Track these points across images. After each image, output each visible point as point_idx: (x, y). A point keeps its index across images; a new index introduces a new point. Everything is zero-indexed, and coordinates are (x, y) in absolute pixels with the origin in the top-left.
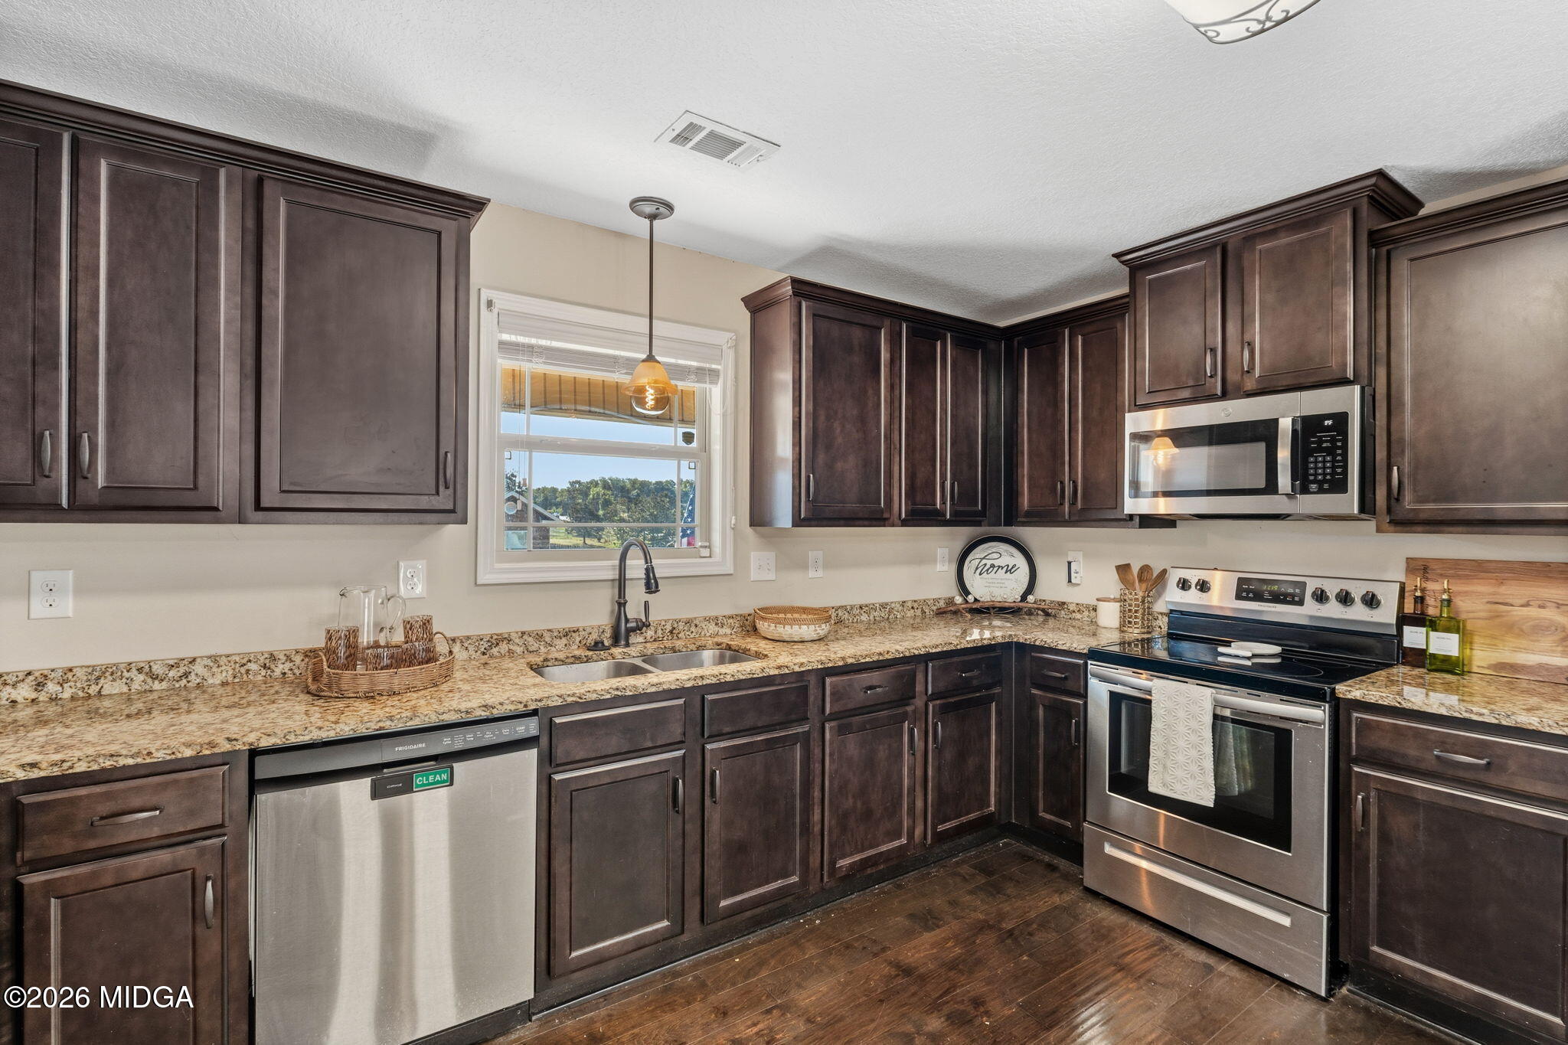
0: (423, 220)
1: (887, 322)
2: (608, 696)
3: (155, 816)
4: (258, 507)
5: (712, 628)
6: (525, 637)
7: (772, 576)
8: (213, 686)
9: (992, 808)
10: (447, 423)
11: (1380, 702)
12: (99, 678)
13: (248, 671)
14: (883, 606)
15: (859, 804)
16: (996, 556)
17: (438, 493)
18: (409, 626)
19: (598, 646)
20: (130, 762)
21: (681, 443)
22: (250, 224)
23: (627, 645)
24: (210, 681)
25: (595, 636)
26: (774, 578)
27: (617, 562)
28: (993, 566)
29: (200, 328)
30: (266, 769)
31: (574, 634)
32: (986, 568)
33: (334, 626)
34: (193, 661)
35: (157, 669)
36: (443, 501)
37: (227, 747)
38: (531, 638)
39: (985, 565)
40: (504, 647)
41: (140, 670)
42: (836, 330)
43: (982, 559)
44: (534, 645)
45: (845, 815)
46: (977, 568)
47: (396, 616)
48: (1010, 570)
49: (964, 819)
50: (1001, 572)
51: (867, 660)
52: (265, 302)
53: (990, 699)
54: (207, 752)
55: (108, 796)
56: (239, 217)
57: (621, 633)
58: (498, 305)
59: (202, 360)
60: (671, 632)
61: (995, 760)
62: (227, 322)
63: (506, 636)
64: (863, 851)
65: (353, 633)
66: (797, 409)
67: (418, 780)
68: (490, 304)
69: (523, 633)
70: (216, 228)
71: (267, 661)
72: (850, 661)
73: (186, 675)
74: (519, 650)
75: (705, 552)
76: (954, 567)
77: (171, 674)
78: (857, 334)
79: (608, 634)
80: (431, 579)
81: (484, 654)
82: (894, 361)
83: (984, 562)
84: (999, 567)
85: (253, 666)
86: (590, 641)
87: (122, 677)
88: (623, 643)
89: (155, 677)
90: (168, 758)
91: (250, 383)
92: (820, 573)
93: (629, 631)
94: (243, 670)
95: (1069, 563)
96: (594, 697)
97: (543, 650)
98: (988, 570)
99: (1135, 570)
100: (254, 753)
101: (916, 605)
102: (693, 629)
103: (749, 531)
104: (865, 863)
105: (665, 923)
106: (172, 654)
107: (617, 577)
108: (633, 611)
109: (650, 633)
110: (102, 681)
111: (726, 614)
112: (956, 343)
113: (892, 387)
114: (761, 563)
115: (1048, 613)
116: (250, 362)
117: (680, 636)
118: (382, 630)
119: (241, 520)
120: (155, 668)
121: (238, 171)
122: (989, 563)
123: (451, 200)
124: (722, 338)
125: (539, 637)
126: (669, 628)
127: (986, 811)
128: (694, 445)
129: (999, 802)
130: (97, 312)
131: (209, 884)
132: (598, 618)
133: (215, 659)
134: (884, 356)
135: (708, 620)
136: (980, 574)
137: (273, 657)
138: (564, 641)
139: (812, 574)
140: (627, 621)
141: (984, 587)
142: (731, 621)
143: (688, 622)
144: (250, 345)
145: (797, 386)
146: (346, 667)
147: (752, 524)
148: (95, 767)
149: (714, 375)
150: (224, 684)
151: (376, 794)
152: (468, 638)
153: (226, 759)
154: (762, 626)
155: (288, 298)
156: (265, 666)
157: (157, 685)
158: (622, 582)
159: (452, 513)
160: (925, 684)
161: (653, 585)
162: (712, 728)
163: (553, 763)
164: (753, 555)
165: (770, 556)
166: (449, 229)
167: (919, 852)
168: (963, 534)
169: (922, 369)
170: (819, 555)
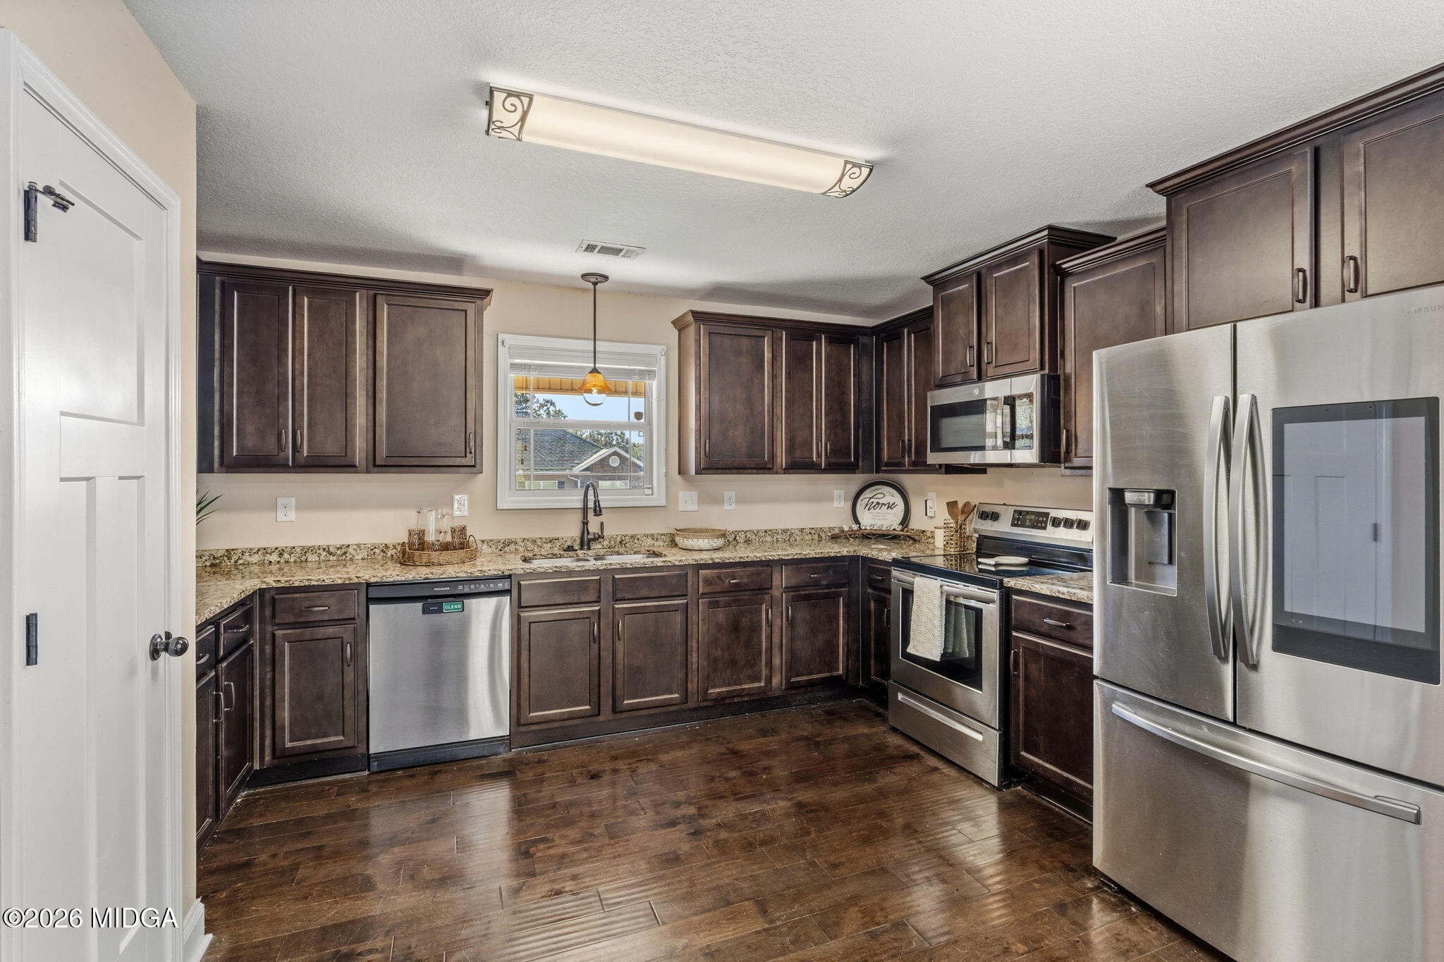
0: (457, 305)
1: (770, 332)
2: (551, 571)
3: (326, 610)
4: (375, 465)
5: (650, 541)
6: (525, 541)
7: (695, 508)
8: (357, 559)
9: (841, 672)
10: (470, 416)
11: (1022, 588)
12: (306, 552)
13: (374, 553)
14: (785, 531)
15: (726, 655)
16: (880, 496)
17: (466, 456)
18: (453, 531)
19: (570, 548)
20: (316, 583)
21: (633, 419)
22: (371, 319)
23: (589, 549)
24: (356, 557)
25: (569, 543)
26: (697, 509)
27: (582, 497)
28: (878, 503)
29: (347, 376)
30: (374, 593)
31: (556, 541)
32: (874, 505)
33: (412, 528)
34: (348, 546)
35: (332, 549)
36: (469, 460)
37: (356, 580)
38: (528, 543)
39: (873, 502)
40: (512, 547)
41: (324, 549)
42: (727, 342)
43: (870, 498)
44: (530, 546)
45: (716, 660)
46: (867, 505)
47: (446, 525)
48: (890, 507)
49: (814, 677)
50: (884, 508)
51: (731, 561)
52: (377, 358)
53: (838, 595)
54: (348, 582)
55: (306, 598)
56: (365, 316)
57: (586, 541)
58: (507, 341)
59: (349, 391)
60: (621, 542)
61: (843, 639)
62: (360, 370)
63: (513, 540)
64: (729, 685)
65: (423, 533)
66: (698, 397)
67: (446, 607)
68: (503, 342)
69: (524, 539)
70: (355, 324)
71: (384, 548)
72: (717, 561)
73: (345, 553)
74: (522, 549)
75: (649, 492)
76: (849, 504)
77: (339, 552)
78: (745, 343)
79: (578, 542)
80: (471, 505)
81: (501, 550)
82: (774, 358)
83: (872, 500)
84: (883, 504)
85: (377, 551)
86: (566, 546)
87: (316, 553)
88: (586, 547)
89: (331, 554)
90: (331, 583)
91: (371, 401)
92: (733, 507)
93: (589, 541)
94: (372, 552)
95: (926, 501)
96: (542, 570)
97: (536, 550)
98: (874, 506)
99: (960, 505)
100: (369, 585)
101: (813, 531)
102: (636, 541)
103: (678, 477)
104: (730, 695)
105: (588, 707)
106: (338, 543)
107: (582, 506)
108: (594, 527)
109: (606, 543)
110: (307, 554)
111: (661, 532)
112: (830, 341)
113: (774, 377)
114: (687, 500)
115: (913, 539)
116: (371, 390)
117: (627, 545)
118: (441, 532)
119: (368, 472)
120: (331, 549)
121: (365, 292)
122: (875, 501)
123: (473, 292)
124: (658, 350)
125: (534, 542)
126: (619, 540)
127: (835, 674)
128: (643, 420)
129: (846, 668)
130: (304, 371)
131: (349, 645)
132: (570, 531)
133: (359, 546)
134: (767, 355)
135: (647, 536)
136: (869, 510)
137: (387, 546)
138: (549, 545)
139: (727, 507)
140: (588, 533)
141: (870, 519)
142: (663, 537)
143: (633, 537)
144: (371, 381)
145: (698, 381)
146: (418, 550)
147: (679, 473)
148: (302, 584)
149: (651, 374)
150: (363, 559)
151: (424, 612)
152: (491, 541)
153: (356, 586)
154: (678, 539)
155: (389, 355)
156: (382, 551)
157: (332, 558)
158: (585, 509)
159: (474, 467)
160: (781, 580)
161: (598, 511)
162: (619, 596)
163: (520, 606)
164: (681, 494)
165: (694, 495)
166: (471, 308)
167: (777, 694)
168: (858, 479)
169: (800, 362)
170: (733, 494)
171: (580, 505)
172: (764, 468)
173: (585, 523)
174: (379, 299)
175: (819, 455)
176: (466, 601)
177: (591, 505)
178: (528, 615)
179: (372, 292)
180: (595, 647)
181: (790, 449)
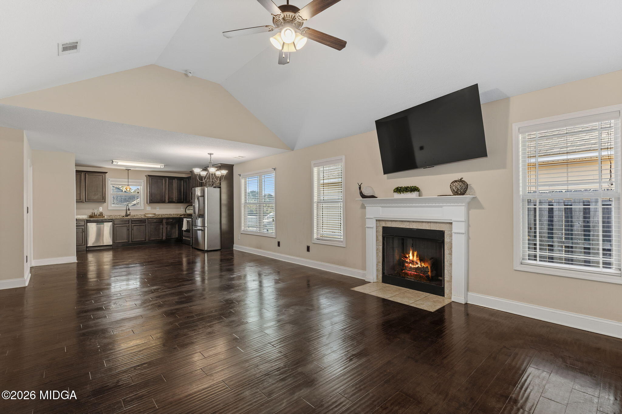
0: (101, 175)
1: (164, 178)
2: (120, 219)
4: (86, 202)
5: (140, 216)
14: (170, 214)
15: (153, 233)
17: (103, 200)
18: (100, 213)
22: (85, 177)
25: (124, 215)
26: (151, 210)
30: (88, 221)
31: (120, 215)
38: (115, 216)
42: (155, 180)
43: (189, 208)
45: (151, 234)
52: (86, 184)
53: (176, 224)
58: (110, 180)
61: (177, 231)
63: (112, 215)
64: (154, 238)
65: (94, 213)
66: (150, 190)
67: (101, 223)
72: (152, 218)
75: (140, 207)
76: (185, 209)
78: (159, 180)
79: (126, 215)
80: (104, 208)
81: (109, 217)
82: (165, 183)
84: (191, 209)
88: (127, 217)
92: (159, 210)
93: (128, 214)
96: (118, 218)
104: (154, 240)
105: (127, 241)
109: (131, 216)
112: (177, 180)
113: (165, 186)
116: (85, 189)
118: (97, 213)
119: (84, 203)
123: (104, 172)
124: (142, 181)
126: (134, 215)
131: (84, 229)
132: (124, 213)
136: (188, 210)
139: (157, 210)
141: (189, 212)
142: (143, 215)
143: (137, 215)
144: (85, 187)
145: (149, 187)
146: (94, 216)
147: (146, 203)
149: (141, 185)
151: (97, 224)
152: (107, 215)
153: (85, 220)
154: (146, 215)
158: (126, 210)
159: (105, 202)
160: (164, 221)
161: (129, 210)
162: (133, 223)
163: (114, 224)
164: (147, 207)
165: (150, 208)
166: (104, 175)
167: (164, 240)
168: (187, 205)
169: (171, 184)
170: (158, 207)
171: (126, 209)
172: (164, 202)
173: (127, 212)
174: (86, 174)
175: (175, 200)
176: (104, 223)
177: (128, 209)
178: (115, 226)
179: (85, 173)
180: (128, 231)
181: (168, 199)
